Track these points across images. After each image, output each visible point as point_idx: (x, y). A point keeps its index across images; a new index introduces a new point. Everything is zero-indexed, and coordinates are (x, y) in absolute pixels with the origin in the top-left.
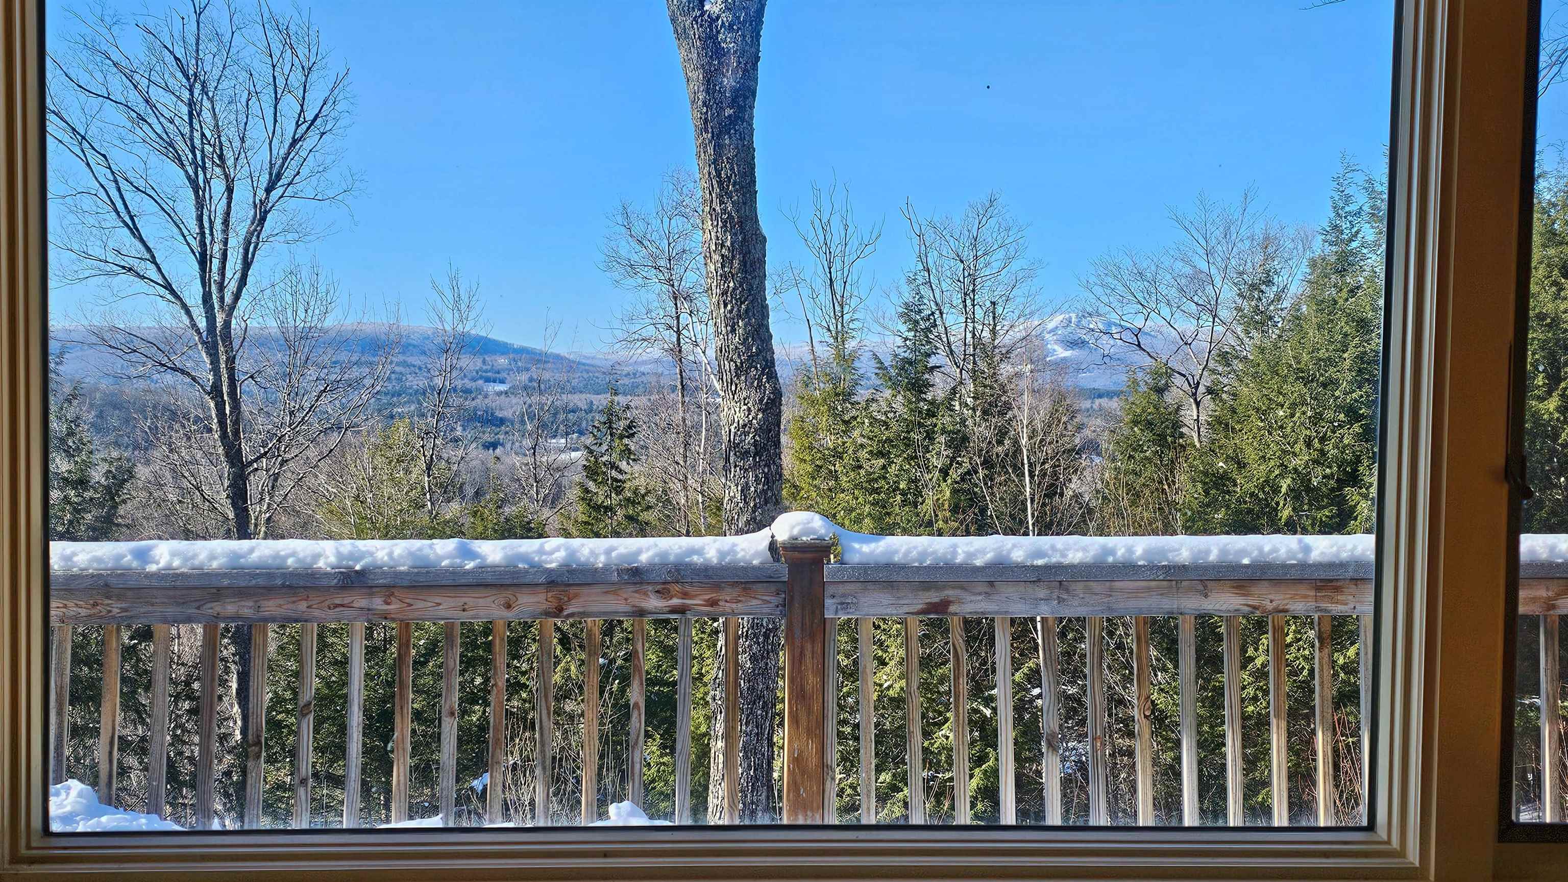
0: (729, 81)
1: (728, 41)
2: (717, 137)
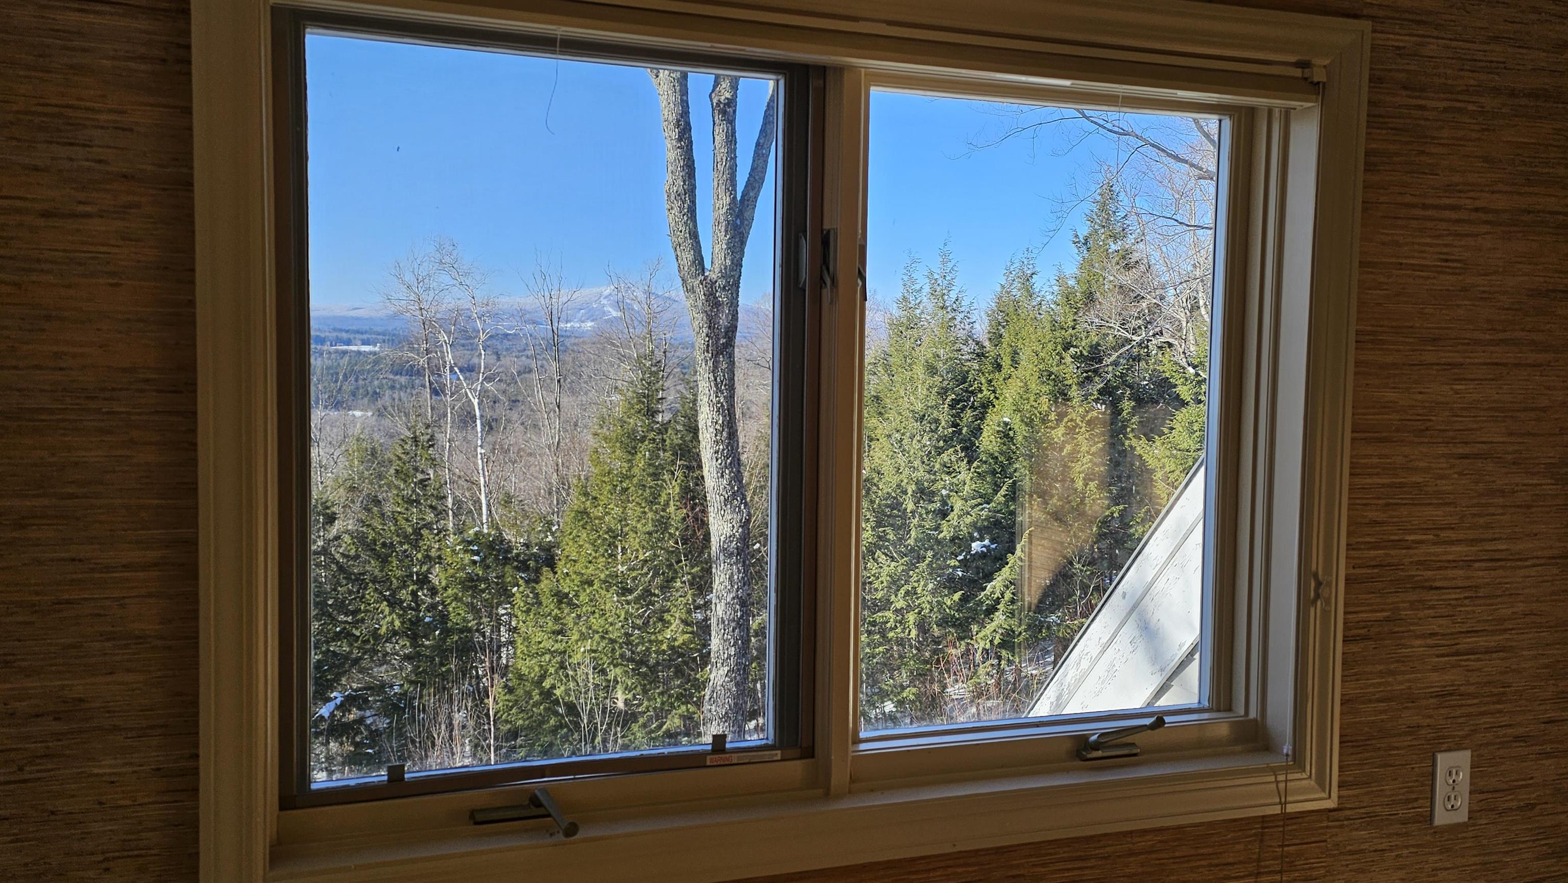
0: (723, 321)
1: (723, 297)
2: (715, 356)
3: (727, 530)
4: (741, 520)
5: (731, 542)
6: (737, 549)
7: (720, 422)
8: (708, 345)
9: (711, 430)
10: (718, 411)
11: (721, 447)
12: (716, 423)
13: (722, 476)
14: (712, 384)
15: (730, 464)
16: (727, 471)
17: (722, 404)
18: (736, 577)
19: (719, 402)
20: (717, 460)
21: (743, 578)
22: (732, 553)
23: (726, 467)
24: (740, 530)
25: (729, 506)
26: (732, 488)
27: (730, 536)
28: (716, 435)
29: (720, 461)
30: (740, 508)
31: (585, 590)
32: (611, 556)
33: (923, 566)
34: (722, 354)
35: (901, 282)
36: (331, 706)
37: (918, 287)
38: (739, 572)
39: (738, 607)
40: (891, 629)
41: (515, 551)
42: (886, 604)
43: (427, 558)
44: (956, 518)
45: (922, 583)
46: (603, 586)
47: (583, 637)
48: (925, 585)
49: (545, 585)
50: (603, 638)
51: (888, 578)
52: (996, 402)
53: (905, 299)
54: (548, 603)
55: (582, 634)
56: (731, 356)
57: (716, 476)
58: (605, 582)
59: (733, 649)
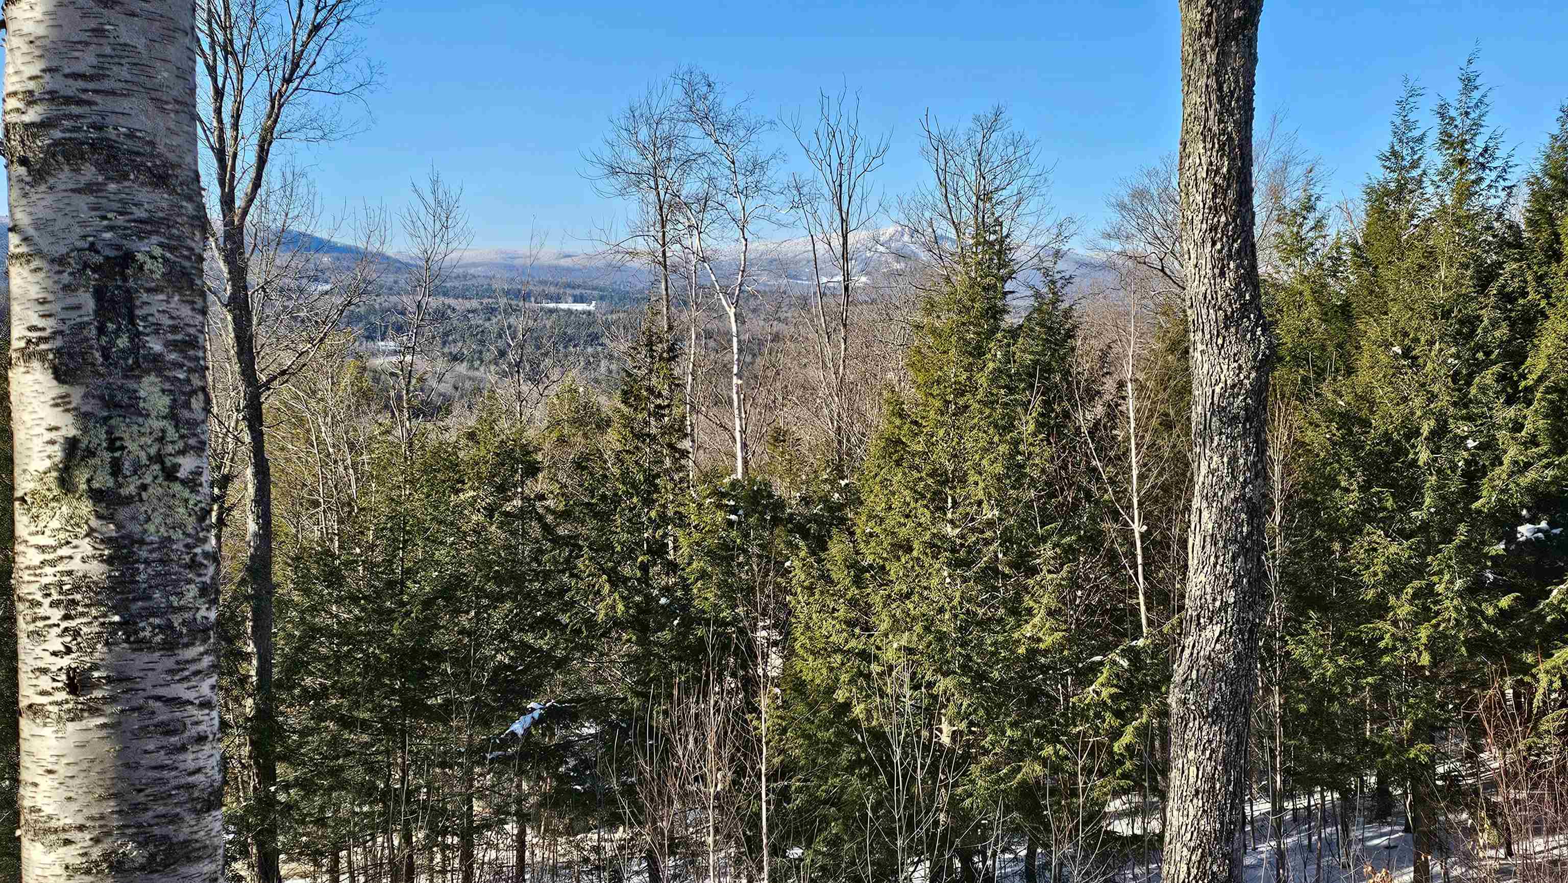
3: (1227, 374)
4: (1255, 357)
5: (1235, 396)
6: (1247, 408)
7: (1225, 170)
8: (1210, 22)
9: (1204, 186)
10: (1221, 148)
11: (1223, 219)
12: (1217, 172)
13: (1222, 274)
14: (1213, 97)
15: (1238, 252)
16: (1232, 265)
17: (1230, 138)
18: (1241, 461)
19: (1223, 132)
20: (1214, 244)
21: (1254, 464)
22: (1236, 417)
23: (1230, 257)
24: (1253, 375)
25: (1233, 330)
26: (1241, 296)
27: (1233, 386)
28: (1214, 196)
29: (1218, 246)
30: (1253, 333)
31: (899, 559)
32: (938, 509)
33: (1448, 549)
34: (1235, 38)
35: (1391, 128)
36: (527, 720)
37: (1416, 133)
38: (1248, 451)
39: (1243, 516)
40: (1386, 651)
41: (789, 511)
42: (1380, 609)
43: (663, 517)
44: (1504, 476)
45: (1447, 577)
46: (928, 551)
47: (897, 627)
48: (1451, 582)
49: (837, 548)
50: (927, 629)
51: (1386, 567)
52: (1549, 312)
53: (1394, 153)
54: (841, 575)
55: (895, 620)
56: (1251, 42)
57: (1210, 274)
58: (932, 545)
59: (1233, 593)
